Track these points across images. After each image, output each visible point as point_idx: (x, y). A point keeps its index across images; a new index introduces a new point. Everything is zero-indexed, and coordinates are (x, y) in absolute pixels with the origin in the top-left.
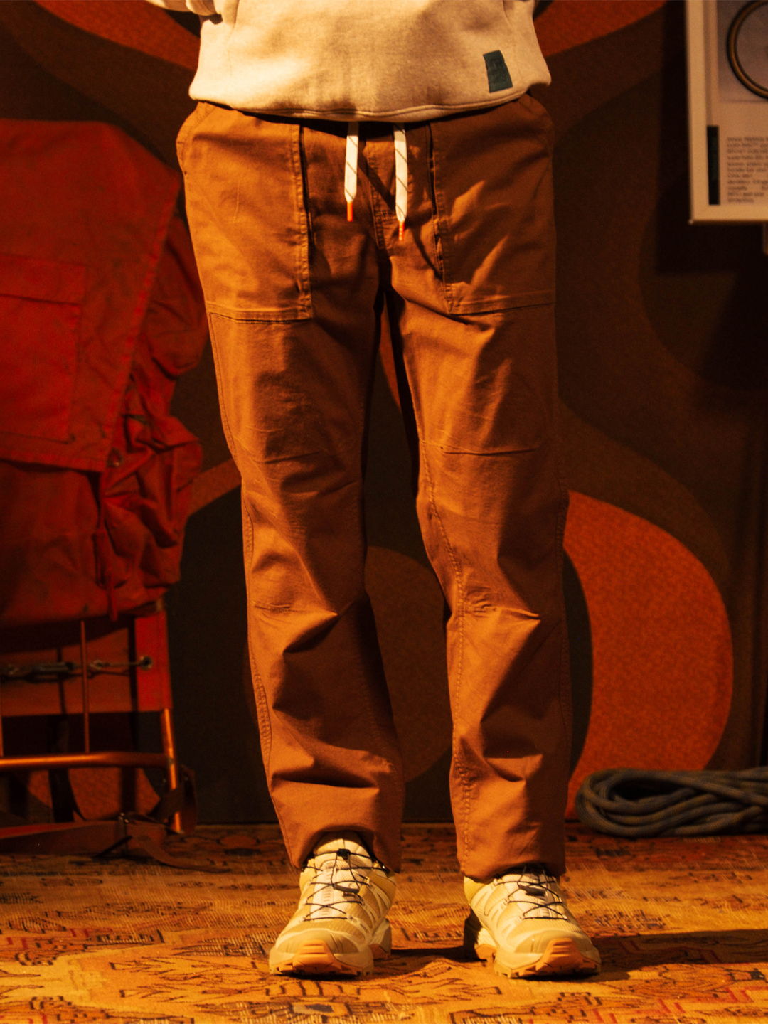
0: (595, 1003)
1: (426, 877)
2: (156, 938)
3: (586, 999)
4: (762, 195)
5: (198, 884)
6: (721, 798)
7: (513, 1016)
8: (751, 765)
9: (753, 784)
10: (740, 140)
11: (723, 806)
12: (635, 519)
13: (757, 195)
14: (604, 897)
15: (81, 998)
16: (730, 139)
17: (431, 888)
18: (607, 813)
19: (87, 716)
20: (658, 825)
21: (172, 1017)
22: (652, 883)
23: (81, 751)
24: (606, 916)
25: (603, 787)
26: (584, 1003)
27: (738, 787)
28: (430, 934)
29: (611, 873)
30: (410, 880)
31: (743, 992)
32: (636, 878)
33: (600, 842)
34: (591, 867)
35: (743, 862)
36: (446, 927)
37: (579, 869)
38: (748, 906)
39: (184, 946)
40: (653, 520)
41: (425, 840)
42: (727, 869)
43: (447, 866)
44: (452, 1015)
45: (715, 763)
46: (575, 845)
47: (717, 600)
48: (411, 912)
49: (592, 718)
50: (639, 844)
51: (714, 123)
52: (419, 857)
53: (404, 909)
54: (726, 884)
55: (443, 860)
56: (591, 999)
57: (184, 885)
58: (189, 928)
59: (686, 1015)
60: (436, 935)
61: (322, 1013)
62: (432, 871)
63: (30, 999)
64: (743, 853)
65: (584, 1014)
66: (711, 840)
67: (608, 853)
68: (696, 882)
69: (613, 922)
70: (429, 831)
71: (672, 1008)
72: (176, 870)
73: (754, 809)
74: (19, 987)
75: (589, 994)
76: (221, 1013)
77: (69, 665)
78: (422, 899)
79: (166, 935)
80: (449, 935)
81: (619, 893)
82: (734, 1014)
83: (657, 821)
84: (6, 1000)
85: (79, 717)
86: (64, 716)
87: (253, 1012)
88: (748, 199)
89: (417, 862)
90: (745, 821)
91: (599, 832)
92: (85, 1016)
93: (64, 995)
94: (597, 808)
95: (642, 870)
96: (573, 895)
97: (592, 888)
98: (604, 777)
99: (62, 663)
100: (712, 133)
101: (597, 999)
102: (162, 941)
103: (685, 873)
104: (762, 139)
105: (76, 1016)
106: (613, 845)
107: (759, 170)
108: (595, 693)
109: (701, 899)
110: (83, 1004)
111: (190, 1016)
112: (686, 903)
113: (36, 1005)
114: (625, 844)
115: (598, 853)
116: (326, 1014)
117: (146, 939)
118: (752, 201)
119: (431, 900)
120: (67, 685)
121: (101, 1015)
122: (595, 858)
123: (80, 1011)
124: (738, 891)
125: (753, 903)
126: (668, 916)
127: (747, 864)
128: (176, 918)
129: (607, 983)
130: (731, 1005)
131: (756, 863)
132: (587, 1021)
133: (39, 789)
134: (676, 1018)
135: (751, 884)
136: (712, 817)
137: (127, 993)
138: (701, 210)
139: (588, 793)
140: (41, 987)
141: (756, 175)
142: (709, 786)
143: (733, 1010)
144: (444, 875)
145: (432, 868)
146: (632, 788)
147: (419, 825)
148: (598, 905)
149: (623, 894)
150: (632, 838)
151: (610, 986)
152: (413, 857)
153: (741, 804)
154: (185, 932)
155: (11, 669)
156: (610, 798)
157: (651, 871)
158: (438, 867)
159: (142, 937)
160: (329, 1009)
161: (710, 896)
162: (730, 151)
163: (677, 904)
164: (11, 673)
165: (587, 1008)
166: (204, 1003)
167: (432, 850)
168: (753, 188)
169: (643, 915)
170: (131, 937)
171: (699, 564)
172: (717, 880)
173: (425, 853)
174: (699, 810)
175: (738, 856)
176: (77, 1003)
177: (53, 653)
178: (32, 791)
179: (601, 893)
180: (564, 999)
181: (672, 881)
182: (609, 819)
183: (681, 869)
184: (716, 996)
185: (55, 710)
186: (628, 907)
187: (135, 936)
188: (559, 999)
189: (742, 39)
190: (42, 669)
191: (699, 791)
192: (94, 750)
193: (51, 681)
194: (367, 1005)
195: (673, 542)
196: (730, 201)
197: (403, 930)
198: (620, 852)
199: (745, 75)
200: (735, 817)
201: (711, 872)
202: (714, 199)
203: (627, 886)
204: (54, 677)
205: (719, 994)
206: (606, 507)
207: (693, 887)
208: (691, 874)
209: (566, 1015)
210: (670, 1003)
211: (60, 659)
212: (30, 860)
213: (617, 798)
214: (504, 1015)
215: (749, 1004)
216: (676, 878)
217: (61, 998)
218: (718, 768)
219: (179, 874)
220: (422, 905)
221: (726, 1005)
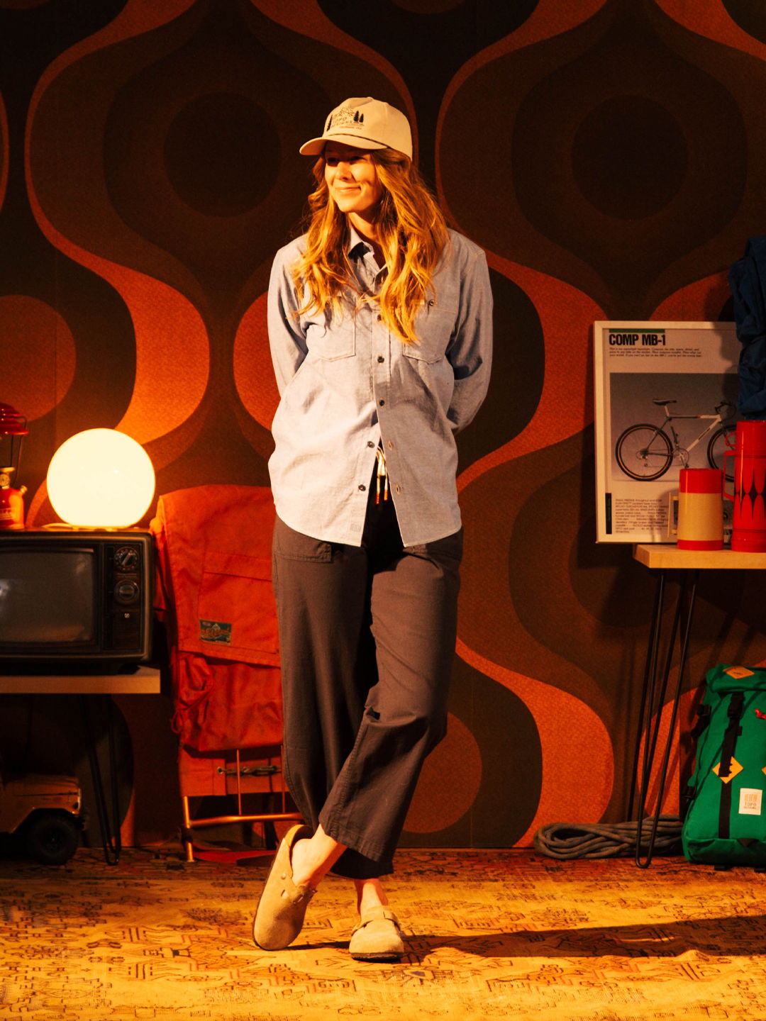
0: (560, 971)
1: (461, 884)
2: (328, 924)
3: (556, 969)
4: (633, 529)
5: (344, 888)
6: (608, 839)
7: (519, 981)
8: (622, 821)
9: (624, 831)
10: (622, 500)
11: (609, 843)
12: (564, 694)
13: (631, 529)
14: (555, 899)
15: (296, 966)
16: (617, 500)
17: (464, 892)
18: (550, 847)
19: (283, 795)
20: (576, 853)
21: (343, 979)
22: (577, 890)
23: (280, 812)
24: (558, 912)
25: (549, 833)
26: (555, 972)
27: (616, 833)
28: (469, 923)
29: (557, 883)
30: (453, 886)
31: (636, 965)
32: (569, 886)
33: (546, 862)
34: (545, 879)
35: (621, 876)
36: (476, 920)
37: (539, 880)
38: (629, 906)
39: (343, 930)
40: (574, 694)
41: (457, 860)
42: (615, 881)
43: (471, 877)
44: (487, 981)
45: (604, 820)
46: (533, 863)
47: (607, 737)
48: (457, 909)
49: (542, 795)
50: (567, 863)
51: (609, 492)
52: (456, 871)
53: (453, 906)
54: (615, 890)
55: (468, 873)
56: (558, 969)
57: (337, 889)
58: (344, 918)
59: (607, 981)
60: (472, 925)
61: (419, 977)
62: (463, 881)
63: (269, 966)
64: (621, 870)
65: (555, 980)
66: (603, 861)
67: (552, 869)
68: (600, 889)
69: (561, 916)
70: (458, 854)
71: (600, 976)
72: (332, 878)
73: (626, 845)
74: (263, 957)
75: (557, 966)
76: (367, 977)
77: (275, 767)
78: (461, 900)
79: (333, 922)
80: (479, 925)
81: (562, 897)
82: (632, 980)
83: (576, 851)
84: (256, 966)
85: (279, 794)
86: (272, 794)
87: (385, 976)
88: (626, 531)
89: (454, 874)
90: (620, 851)
91: (546, 856)
92: (298, 978)
93: (286, 963)
94: (545, 844)
95: (571, 881)
96: (538, 898)
97: (547, 893)
98: (550, 827)
99: (271, 767)
100: (608, 496)
101: (561, 969)
102: (331, 927)
103: (593, 883)
104: (633, 500)
105: (293, 978)
106: (554, 864)
107: (632, 516)
108: (543, 783)
109: (604, 901)
110: (297, 970)
111: (352, 979)
112: (597, 903)
113: (272, 969)
114: (560, 863)
115: (547, 869)
116: (422, 978)
117: (323, 926)
118: (628, 532)
119: (466, 900)
120: (274, 778)
121: (307, 977)
122: (545, 873)
123: (296, 974)
124: (623, 895)
125: (631, 904)
126: (589, 912)
127: (624, 877)
128: (336, 911)
129: (567, 958)
130: (630, 974)
131: (629, 877)
132: (557, 983)
133: (258, 830)
134: (602, 983)
135: (629, 891)
136: (604, 849)
137: (319, 962)
138: (602, 537)
139: (541, 837)
140: (275, 957)
141: (631, 519)
142: (602, 833)
143: (631, 977)
144: (470, 883)
145: (463, 879)
146: (563, 833)
147: (453, 850)
148: (552, 904)
149: (564, 897)
150: (563, 860)
151: (569, 961)
152: (452, 871)
153: (619, 842)
154: (342, 921)
155: (245, 769)
156: (553, 840)
157: (576, 882)
158: (466, 877)
159: (320, 923)
160: (423, 974)
161: (609, 899)
162: (617, 506)
163: (592, 904)
164: (245, 771)
165: (556, 975)
166: (358, 970)
167: (462, 867)
168: (629, 525)
169: (577, 912)
170: (314, 924)
171: (598, 717)
172: (611, 888)
173: (458, 868)
174: (597, 846)
175: (619, 872)
176: (293, 969)
177: (266, 762)
178: (254, 830)
179: (552, 896)
180: (544, 969)
181: (588, 888)
182: (551, 850)
183: (591, 881)
184: (621, 967)
185: (267, 790)
186: (568, 905)
187: (317, 923)
188: (542, 969)
189: (624, 447)
190: (260, 769)
191: (597, 836)
192: (287, 812)
193: (265, 775)
194: (443, 972)
195: (585, 707)
196: (617, 532)
197: (454, 920)
198: (559, 869)
199: (626, 467)
200: (616, 849)
201: (607, 883)
202: (609, 531)
203: (565, 891)
204: (266, 773)
205: (623, 966)
206: (550, 688)
207: (599, 893)
208: (597, 884)
209: (546, 981)
210: (598, 972)
211: (270, 764)
212: (255, 870)
213: (556, 839)
214: (514, 980)
215: (638, 973)
216: (589, 886)
217: (285, 965)
218: (606, 822)
219: (333, 881)
220: (462, 904)
221: (628, 974)
